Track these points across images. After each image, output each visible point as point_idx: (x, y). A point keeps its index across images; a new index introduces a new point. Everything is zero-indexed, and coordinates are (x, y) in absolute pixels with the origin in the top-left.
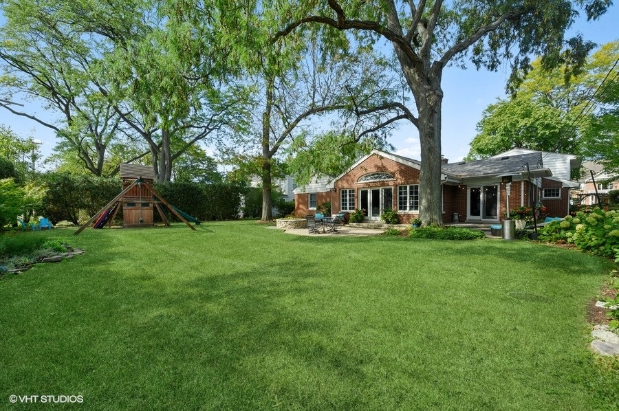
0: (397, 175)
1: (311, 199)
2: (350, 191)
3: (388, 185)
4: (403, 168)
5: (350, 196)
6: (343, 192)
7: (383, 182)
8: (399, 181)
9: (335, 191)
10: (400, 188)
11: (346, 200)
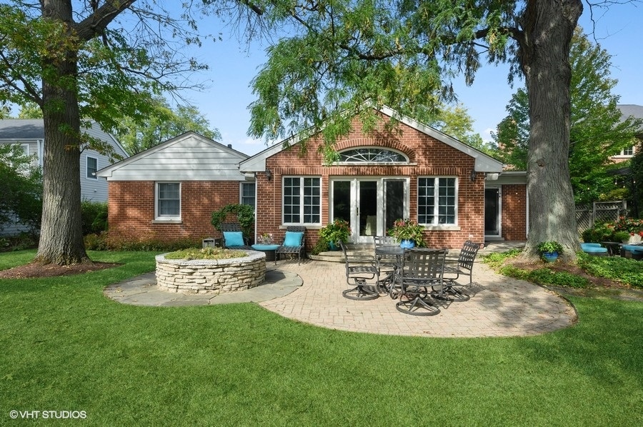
0: (419, 156)
1: (161, 195)
2: (307, 181)
3: (400, 174)
4: (430, 143)
5: (307, 191)
6: (288, 181)
7: (390, 167)
8: (422, 167)
9: (270, 178)
10: (422, 182)
11: (297, 201)
